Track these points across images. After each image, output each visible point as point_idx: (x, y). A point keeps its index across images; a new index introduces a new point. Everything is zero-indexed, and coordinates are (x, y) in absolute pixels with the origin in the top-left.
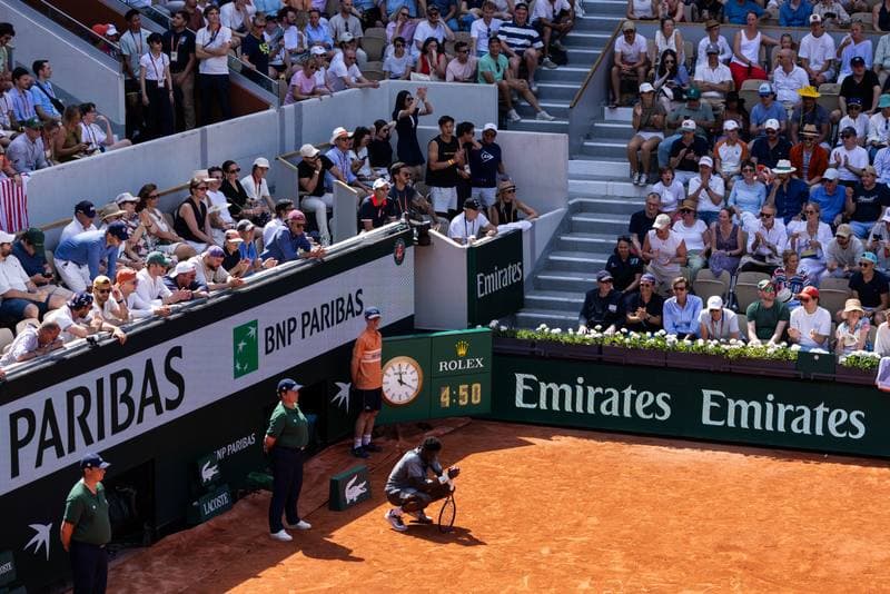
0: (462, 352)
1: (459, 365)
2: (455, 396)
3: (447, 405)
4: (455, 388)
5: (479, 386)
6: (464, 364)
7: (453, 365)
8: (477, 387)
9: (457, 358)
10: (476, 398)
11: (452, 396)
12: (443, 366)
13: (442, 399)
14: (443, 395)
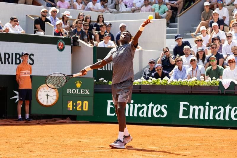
0: (78, 85)
1: (77, 92)
2: (75, 106)
3: (71, 109)
4: (75, 102)
5: (87, 102)
6: (80, 91)
7: (74, 91)
8: (86, 103)
9: (76, 88)
10: (85, 108)
11: (73, 106)
12: (69, 91)
13: (68, 106)
14: (68, 105)
